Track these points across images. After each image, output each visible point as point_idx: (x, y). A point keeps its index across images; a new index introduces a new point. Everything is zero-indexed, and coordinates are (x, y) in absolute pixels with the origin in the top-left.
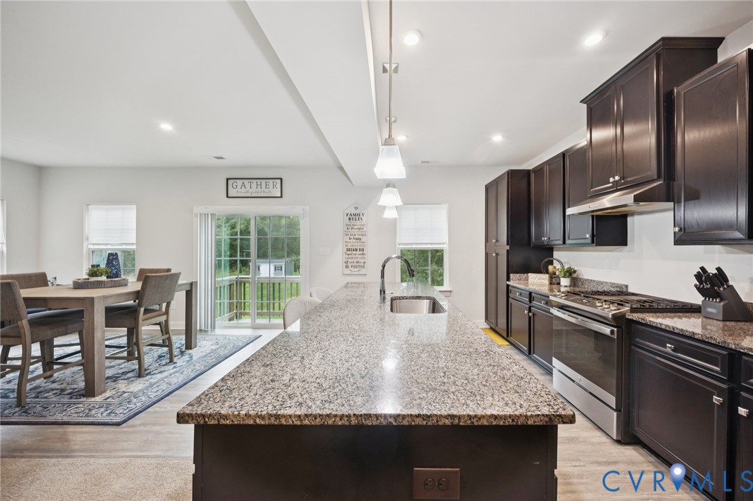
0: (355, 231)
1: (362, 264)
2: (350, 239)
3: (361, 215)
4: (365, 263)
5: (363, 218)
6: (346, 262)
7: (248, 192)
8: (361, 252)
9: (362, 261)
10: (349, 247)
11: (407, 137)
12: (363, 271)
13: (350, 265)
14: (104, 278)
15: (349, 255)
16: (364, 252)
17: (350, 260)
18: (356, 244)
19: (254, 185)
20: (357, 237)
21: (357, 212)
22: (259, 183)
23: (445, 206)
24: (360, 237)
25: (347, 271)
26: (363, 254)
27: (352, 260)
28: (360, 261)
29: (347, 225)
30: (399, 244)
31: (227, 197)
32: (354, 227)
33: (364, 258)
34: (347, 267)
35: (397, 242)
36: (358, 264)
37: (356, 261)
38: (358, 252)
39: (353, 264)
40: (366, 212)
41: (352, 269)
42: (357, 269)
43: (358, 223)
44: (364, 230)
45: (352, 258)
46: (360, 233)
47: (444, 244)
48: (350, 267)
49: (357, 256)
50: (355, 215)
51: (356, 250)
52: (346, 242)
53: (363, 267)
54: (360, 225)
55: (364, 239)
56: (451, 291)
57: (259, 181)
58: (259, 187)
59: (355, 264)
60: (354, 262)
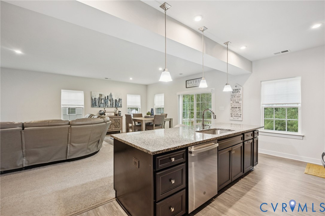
0: (236, 98)
1: (240, 115)
2: (233, 102)
3: (239, 90)
4: (241, 114)
5: (240, 91)
6: (231, 114)
7: (192, 85)
8: (239, 109)
9: (240, 113)
10: (233, 106)
11: (246, 46)
12: (240, 119)
13: (233, 115)
14: (150, 116)
15: (232, 110)
16: (241, 109)
17: (233, 113)
18: (236, 105)
19: (194, 82)
20: (237, 101)
21: (237, 88)
22: (196, 81)
23: (299, 79)
24: (239, 101)
25: (232, 118)
26: (240, 110)
27: (234, 113)
28: (238, 113)
29: (232, 95)
30: (263, 104)
31: (186, 88)
32: (235, 96)
33: (241, 112)
34: (232, 116)
35: (261, 103)
36: (237, 115)
37: (236, 113)
38: (237, 109)
39: (235, 115)
40: (241, 88)
41: (234, 117)
42: (237, 118)
43: (237, 94)
44: (240, 97)
45: (234, 112)
46: (238, 99)
47: (298, 104)
48: (233, 116)
49: (237, 111)
50: (236, 90)
51: (236, 108)
52: (231, 104)
53: (240, 117)
54: (238, 95)
55: (240, 102)
56: (303, 136)
57: (196, 80)
58: (196, 82)
59: (236, 115)
60: (235, 114)
